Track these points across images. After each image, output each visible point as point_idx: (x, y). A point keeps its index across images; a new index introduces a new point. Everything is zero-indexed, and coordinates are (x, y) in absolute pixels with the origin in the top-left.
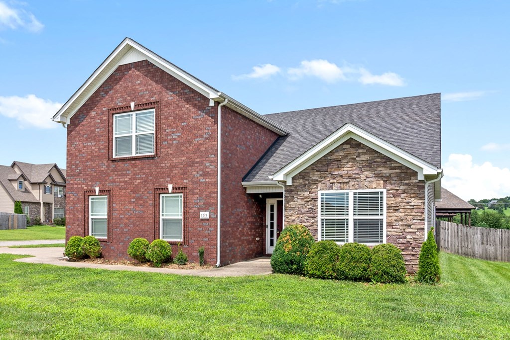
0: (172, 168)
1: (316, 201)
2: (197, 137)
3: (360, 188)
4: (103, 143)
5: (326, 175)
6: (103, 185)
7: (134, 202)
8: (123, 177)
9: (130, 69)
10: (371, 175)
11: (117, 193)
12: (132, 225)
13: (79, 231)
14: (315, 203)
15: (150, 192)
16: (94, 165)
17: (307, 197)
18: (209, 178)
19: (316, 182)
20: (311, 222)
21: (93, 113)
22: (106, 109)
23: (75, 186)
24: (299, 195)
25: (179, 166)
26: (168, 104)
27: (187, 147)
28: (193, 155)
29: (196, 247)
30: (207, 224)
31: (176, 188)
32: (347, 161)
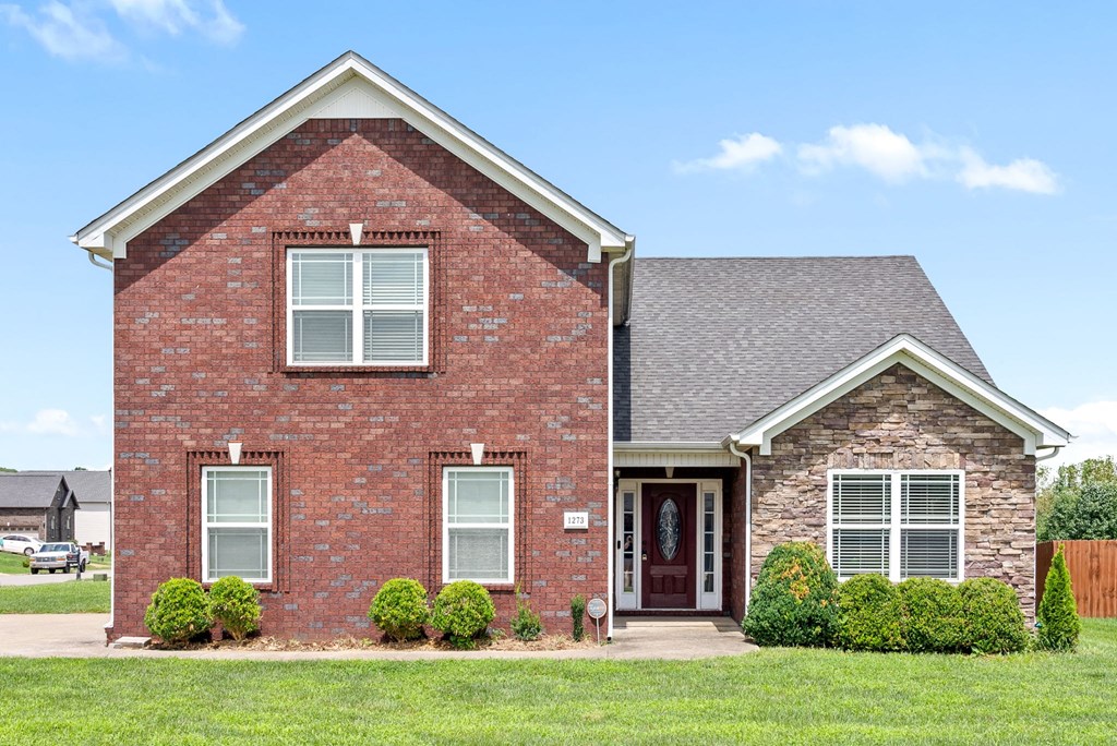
0: (479, 403)
1: (823, 491)
2: (553, 333)
3: (916, 466)
4: (254, 321)
5: (845, 437)
6: (256, 437)
7: (362, 486)
8: (326, 418)
9: (347, 134)
10: (938, 442)
11: (306, 462)
12: (357, 547)
13: (167, 564)
14: (821, 494)
15: (415, 461)
16: (220, 381)
17: (803, 483)
18: (587, 433)
19: (823, 451)
20: (814, 535)
21: (217, 236)
22: (262, 230)
23: (154, 437)
24: (786, 478)
25: (502, 400)
26: (468, 243)
27: (525, 356)
28: (541, 375)
29: (553, 596)
30: (583, 542)
31: (495, 454)
32: (888, 410)
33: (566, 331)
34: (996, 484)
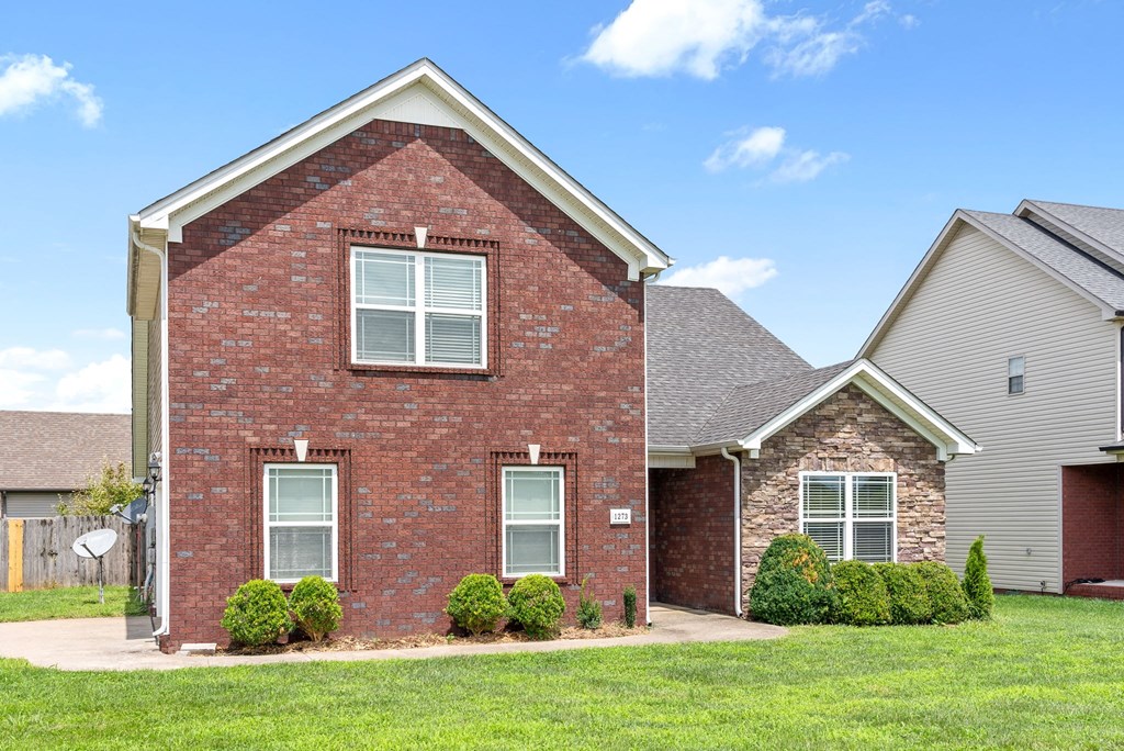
0: (536, 405)
1: (795, 489)
2: (598, 344)
3: (863, 469)
4: (319, 317)
5: (812, 444)
6: (322, 435)
7: (427, 485)
8: (392, 417)
9: (412, 139)
10: (878, 449)
11: (373, 460)
12: (423, 544)
13: (227, 566)
14: (796, 492)
15: (477, 461)
16: (284, 377)
17: (782, 483)
18: (628, 436)
19: (796, 456)
21: (279, 228)
22: (327, 225)
23: (214, 433)
24: (769, 478)
25: (556, 404)
26: (523, 254)
27: (575, 363)
28: (588, 382)
29: (601, 586)
30: (626, 536)
31: (549, 455)
32: (843, 422)
33: (610, 343)
34: (919, 484)
